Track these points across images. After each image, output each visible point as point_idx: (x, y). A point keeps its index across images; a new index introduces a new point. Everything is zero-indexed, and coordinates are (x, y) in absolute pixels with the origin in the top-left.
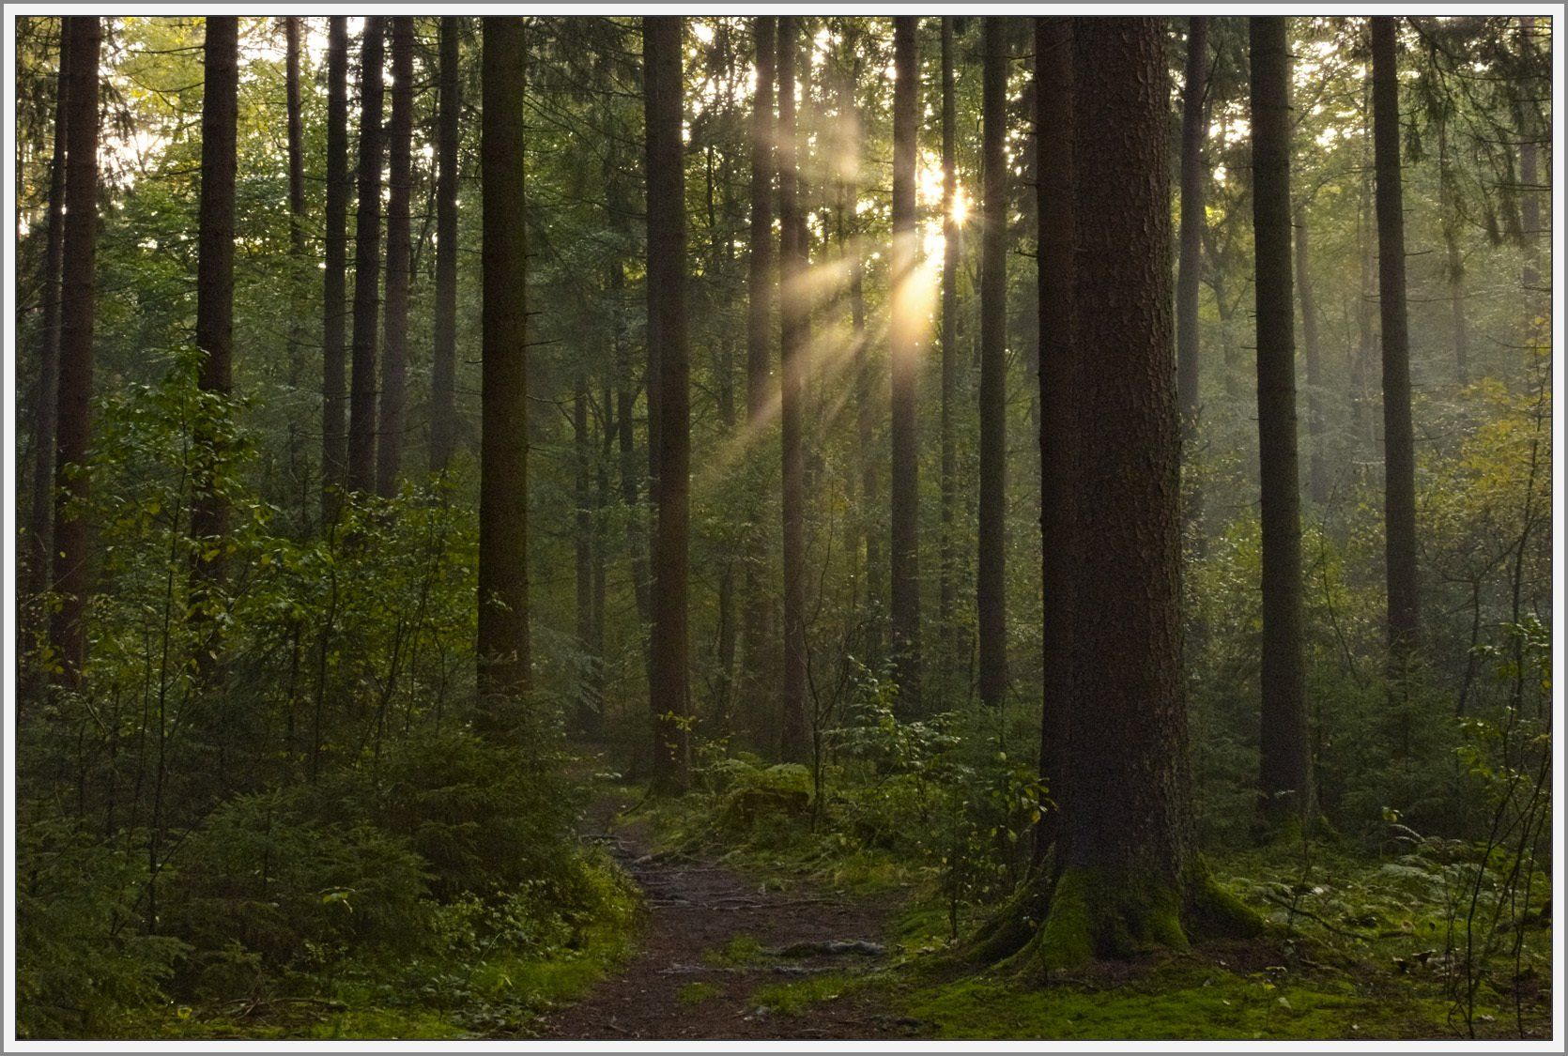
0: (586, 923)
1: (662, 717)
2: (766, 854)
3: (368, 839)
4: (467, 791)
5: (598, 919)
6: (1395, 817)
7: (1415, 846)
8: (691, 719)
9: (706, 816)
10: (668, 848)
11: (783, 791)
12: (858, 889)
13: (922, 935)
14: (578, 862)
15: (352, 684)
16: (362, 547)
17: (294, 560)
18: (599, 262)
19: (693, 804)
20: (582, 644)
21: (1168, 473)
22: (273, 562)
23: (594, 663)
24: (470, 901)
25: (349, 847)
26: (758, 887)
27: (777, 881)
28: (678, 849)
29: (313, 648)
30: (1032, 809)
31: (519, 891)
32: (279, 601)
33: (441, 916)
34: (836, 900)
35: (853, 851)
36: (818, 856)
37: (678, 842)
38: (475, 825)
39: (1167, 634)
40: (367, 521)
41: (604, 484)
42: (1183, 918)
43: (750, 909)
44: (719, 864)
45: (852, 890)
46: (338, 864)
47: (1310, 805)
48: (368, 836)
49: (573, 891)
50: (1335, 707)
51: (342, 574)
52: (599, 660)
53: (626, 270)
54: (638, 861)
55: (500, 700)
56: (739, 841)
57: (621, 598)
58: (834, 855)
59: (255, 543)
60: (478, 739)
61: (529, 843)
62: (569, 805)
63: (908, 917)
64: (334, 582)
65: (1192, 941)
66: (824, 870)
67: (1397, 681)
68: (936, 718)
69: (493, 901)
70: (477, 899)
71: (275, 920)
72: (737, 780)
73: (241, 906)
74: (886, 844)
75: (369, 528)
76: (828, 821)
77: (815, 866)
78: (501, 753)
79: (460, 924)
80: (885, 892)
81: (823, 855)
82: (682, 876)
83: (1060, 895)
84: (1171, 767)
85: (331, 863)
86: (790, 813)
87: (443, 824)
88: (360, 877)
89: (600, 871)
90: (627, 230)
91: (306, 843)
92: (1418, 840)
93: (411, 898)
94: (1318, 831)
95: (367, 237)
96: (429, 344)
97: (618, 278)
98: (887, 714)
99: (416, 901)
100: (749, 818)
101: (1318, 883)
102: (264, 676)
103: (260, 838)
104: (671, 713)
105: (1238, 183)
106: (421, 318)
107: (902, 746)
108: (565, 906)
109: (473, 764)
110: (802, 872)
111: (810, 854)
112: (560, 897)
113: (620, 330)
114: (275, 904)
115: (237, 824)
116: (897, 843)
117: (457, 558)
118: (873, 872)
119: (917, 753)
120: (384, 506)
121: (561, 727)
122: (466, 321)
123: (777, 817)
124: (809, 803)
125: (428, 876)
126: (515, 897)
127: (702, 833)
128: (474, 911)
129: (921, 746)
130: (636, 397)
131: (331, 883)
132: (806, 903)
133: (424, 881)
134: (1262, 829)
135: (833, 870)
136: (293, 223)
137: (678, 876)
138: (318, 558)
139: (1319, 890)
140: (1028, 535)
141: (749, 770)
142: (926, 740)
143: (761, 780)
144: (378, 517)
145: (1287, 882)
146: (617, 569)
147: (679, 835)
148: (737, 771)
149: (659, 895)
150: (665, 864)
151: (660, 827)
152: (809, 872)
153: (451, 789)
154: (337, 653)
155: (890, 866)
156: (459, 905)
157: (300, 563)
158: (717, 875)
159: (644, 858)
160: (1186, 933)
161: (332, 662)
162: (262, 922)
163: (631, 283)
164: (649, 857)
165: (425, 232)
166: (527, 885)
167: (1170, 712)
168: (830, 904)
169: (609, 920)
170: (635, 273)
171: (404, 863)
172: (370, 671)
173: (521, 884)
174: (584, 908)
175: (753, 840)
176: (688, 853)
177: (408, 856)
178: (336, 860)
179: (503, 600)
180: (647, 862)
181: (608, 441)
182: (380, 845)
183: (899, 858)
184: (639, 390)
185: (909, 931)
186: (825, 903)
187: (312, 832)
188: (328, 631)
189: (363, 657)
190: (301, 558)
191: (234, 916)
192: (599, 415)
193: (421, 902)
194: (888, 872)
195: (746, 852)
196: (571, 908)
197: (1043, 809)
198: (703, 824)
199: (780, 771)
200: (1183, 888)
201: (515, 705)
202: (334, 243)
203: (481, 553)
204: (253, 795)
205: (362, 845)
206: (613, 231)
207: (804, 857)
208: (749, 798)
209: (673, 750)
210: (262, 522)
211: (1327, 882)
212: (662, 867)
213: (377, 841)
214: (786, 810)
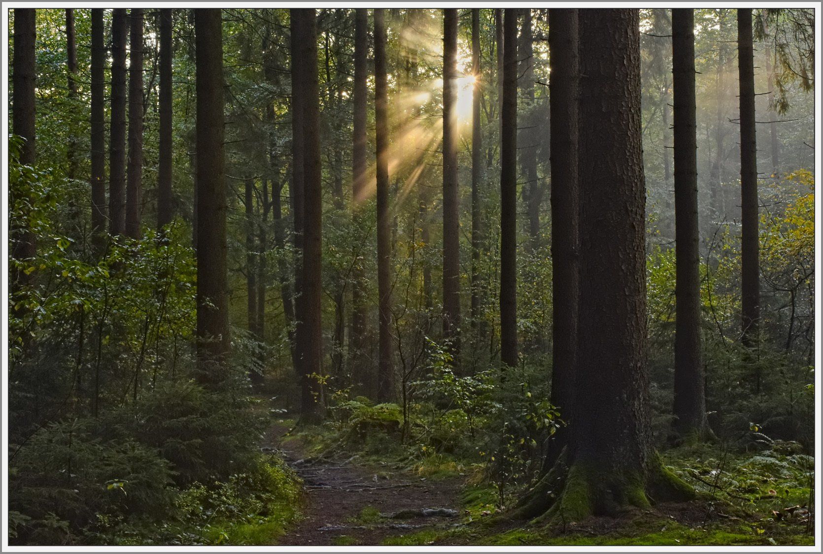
0: (270, 500)
1: (309, 376)
2: (375, 458)
3: (134, 450)
4: (195, 420)
5: (277, 498)
6: (757, 428)
7: (768, 445)
8: (326, 377)
9: (336, 435)
10: (313, 455)
11: (384, 420)
12: (434, 477)
13: (479, 504)
14: (263, 463)
15: (116, 356)
16: (122, 270)
17: (83, 273)
18: (260, 103)
19: (328, 428)
20: (252, 335)
21: (639, 217)
22: (69, 275)
23: (260, 346)
24: (198, 488)
25: (122, 455)
26: (372, 477)
27: (384, 473)
28: (321, 456)
29: (92, 335)
30: (551, 426)
31: (229, 481)
32: (74, 299)
33: (181, 498)
34: (422, 484)
35: (429, 455)
36: (408, 458)
37: (320, 451)
38: (200, 441)
39: (637, 316)
40: (126, 254)
41: (263, 240)
42: (647, 490)
43: (370, 491)
44: (346, 464)
45: (430, 478)
46: (115, 465)
47: (703, 422)
48: (133, 448)
49: (261, 481)
50: (715, 364)
51: (110, 287)
52: (263, 344)
53: (276, 109)
54: (296, 463)
55: (213, 364)
56: (357, 450)
57: (274, 307)
58: (418, 457)
59: (58, 263)
60: (200, 388)
61: (234, 452)
62: (257, 429)
63: (468, 493)
64: (106, 293)
65: (652, 504)
66: (412, 466)
67: (753, 349)
68: (479, 374)
69: (211, 487)
70: (202, 487)
71: (76, 500)
72: (356, 413)
73: (55, 492)
74: (449, 450)
75: (127, 259)
76: (412, 437)
77: (406, 464)
78: (215, 397)
79: (192, 502)
80: (451, 479)
81: (411, 457)
82: (324, 471)
83: (571, 478)
84: (639, 399)
85: (110, 465)
86: (389, 433)
87: (180, 441)
88: (129, 473)
89: (277, 469)
90: (277, 83)
91: (94, 453)
92: (770, 441)
93: (161, 486)
94: (708, 438)
95: (117, 83)
96: (156, 152)
97: (271, 114)
98: (449, 372)
99: (165, 488)
100: (364, 436)
101: (713, 468)
102: (62, 352)
103: (66, 450)
104: (314, 373)
105: (649, 54)
106: (150, 137)
107: (458, 391)
108: (256, 490)
109: (198, 403)
110: (398, 468)
111: (402, 457)
112: (253, 485)
113: (273, 145)
114: (76, 491)
115: (50, 441)
116: (457, 450)
117: (183, 278)
118: (442, 467)
119: (467, 396)
120: (135, 245)
121: (248, 381)
122: (178, 139)
123: (381, 435)
124: (400, 426)
125: (173, 473)
126: (226, 485)
127: (335, 445)
128: (201, 493)
129: (469, 390)
130: (282, 186)
131: (112, 477)
132: (403, 486)
133: (169, 476)
134: (675, 438)
135: (417, 467)
136: (69, 78)
137: (322, 471)
138: (99, 272)
139: (714, 472)
140: (526, 266)
141: (363, 407)
142: (472, 388)
143: (370, 413)
144: (132, 251)
145: (696, 468)
146: (272, 290)
147: (319, 447)
148: (355, 408)
149: (311, 483)
150: (313, 465)
151: (307, 442)
152: (402, 468)
153: (185, 419)
154: (108, 337)
155: (453, 464)
156: (191, 490)
157: (87, 276)
158: (346, 471)
159: (299, 461)
160: (649, 499)
161: (104, 342)
162: (69, 502)
163: (279, 117)
164: (302, 460)
165: (151, 85)
166: (234, 477)
167: (639, 365)
168: (418, 487)
169: (283, 498)
170: (282, 110)
171: (156, 464)
172: (128, 349)
173: (230, 477)
174: (268, 491)
175: (367, 449)
176: (325, 458)
177: (159, 460)
178: (114, 463)
179: (212, 303)
180: (301, 463)
181: (265, 214)
182: (141, 453)
183: (458, 459)
184: (284, 182)
185: (470, 502)
186: (415, 486)
187: (98, 446)
188: (102, 324)
189: (124, 339)
190: (88, 272)
191: (50, 497)
192: (260, 198)
193: (168, 488)
194: (452, 466)
195: (362, 456)
196: (260, 491)
197: (558, 426)
198: (335, 440)
199: (382, 408)
200: (646, 472)
201: (222, 367)
202: (97, 87)
203: (198, 273)
204: (60, 423)
205: (130, 454)
206: (268, 84)
207: (399, 459)
208: (364, 425)
209: (315, 396)
210: (62, 249)
211: (718, 467)
212: (311, 466)
213: (140, 451)
214: (386, 431)
